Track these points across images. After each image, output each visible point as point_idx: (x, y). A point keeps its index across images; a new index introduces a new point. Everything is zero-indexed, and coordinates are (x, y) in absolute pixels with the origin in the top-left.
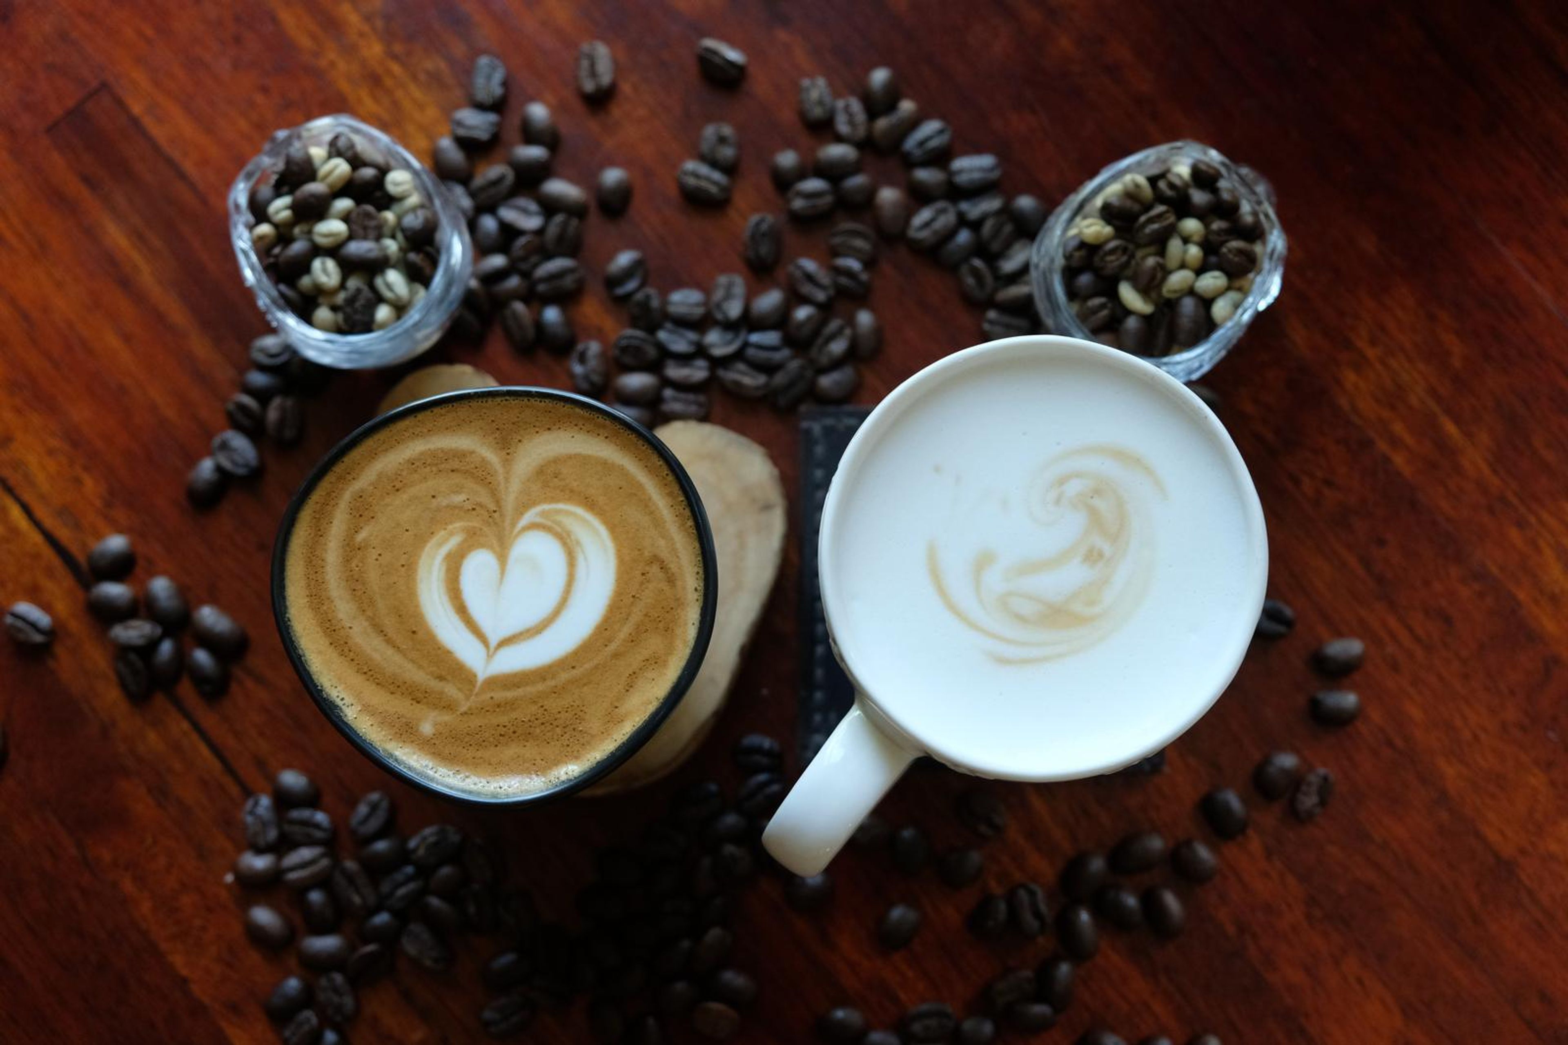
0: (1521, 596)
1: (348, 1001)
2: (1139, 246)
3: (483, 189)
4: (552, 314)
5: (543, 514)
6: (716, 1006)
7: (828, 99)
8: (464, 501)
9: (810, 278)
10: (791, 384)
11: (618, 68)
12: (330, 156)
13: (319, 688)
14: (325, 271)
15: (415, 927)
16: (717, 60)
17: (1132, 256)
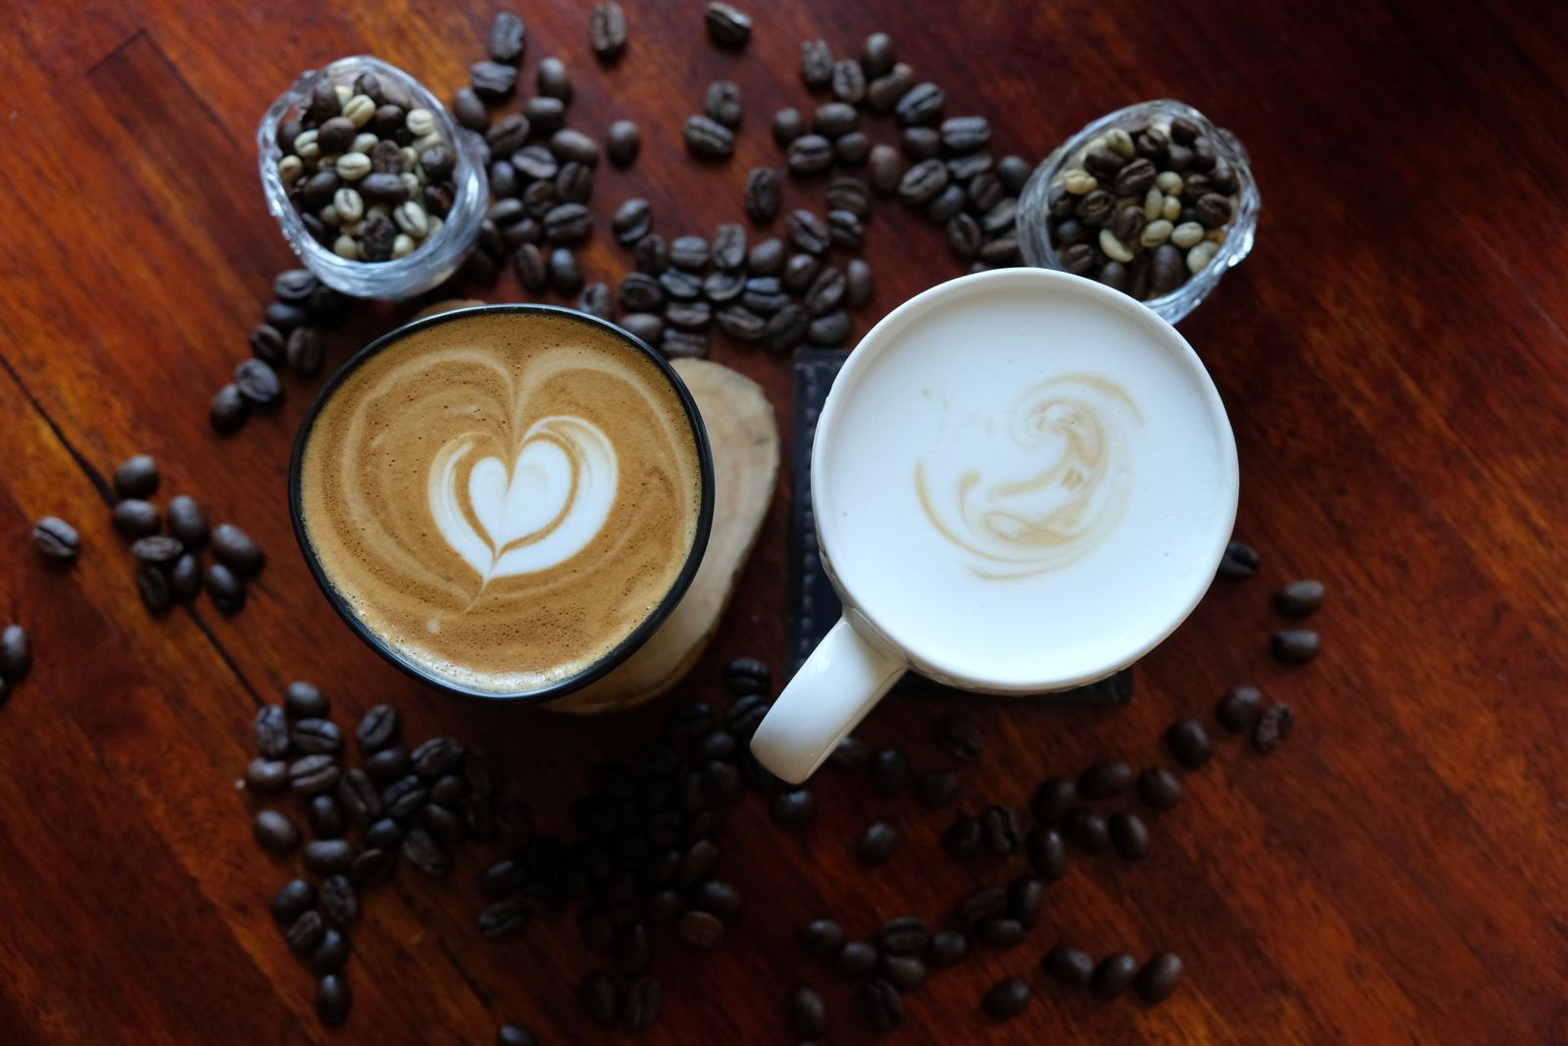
0: (1474, 545)
1: (350, 904)
2: (1120, 197)
3: (499, 138)
4: (562, 257)
5: (549, 426)
6: (700, 915)
7: (828, 61)
8: (475, 412)
9: (806, 229)
10: (788, 327)
11: (630, 28)
12: (355, 94)
13: (331, 585)
14: (347, 201)
15: (417, 834)
16: (724, 22)
17: (1113, 207)
